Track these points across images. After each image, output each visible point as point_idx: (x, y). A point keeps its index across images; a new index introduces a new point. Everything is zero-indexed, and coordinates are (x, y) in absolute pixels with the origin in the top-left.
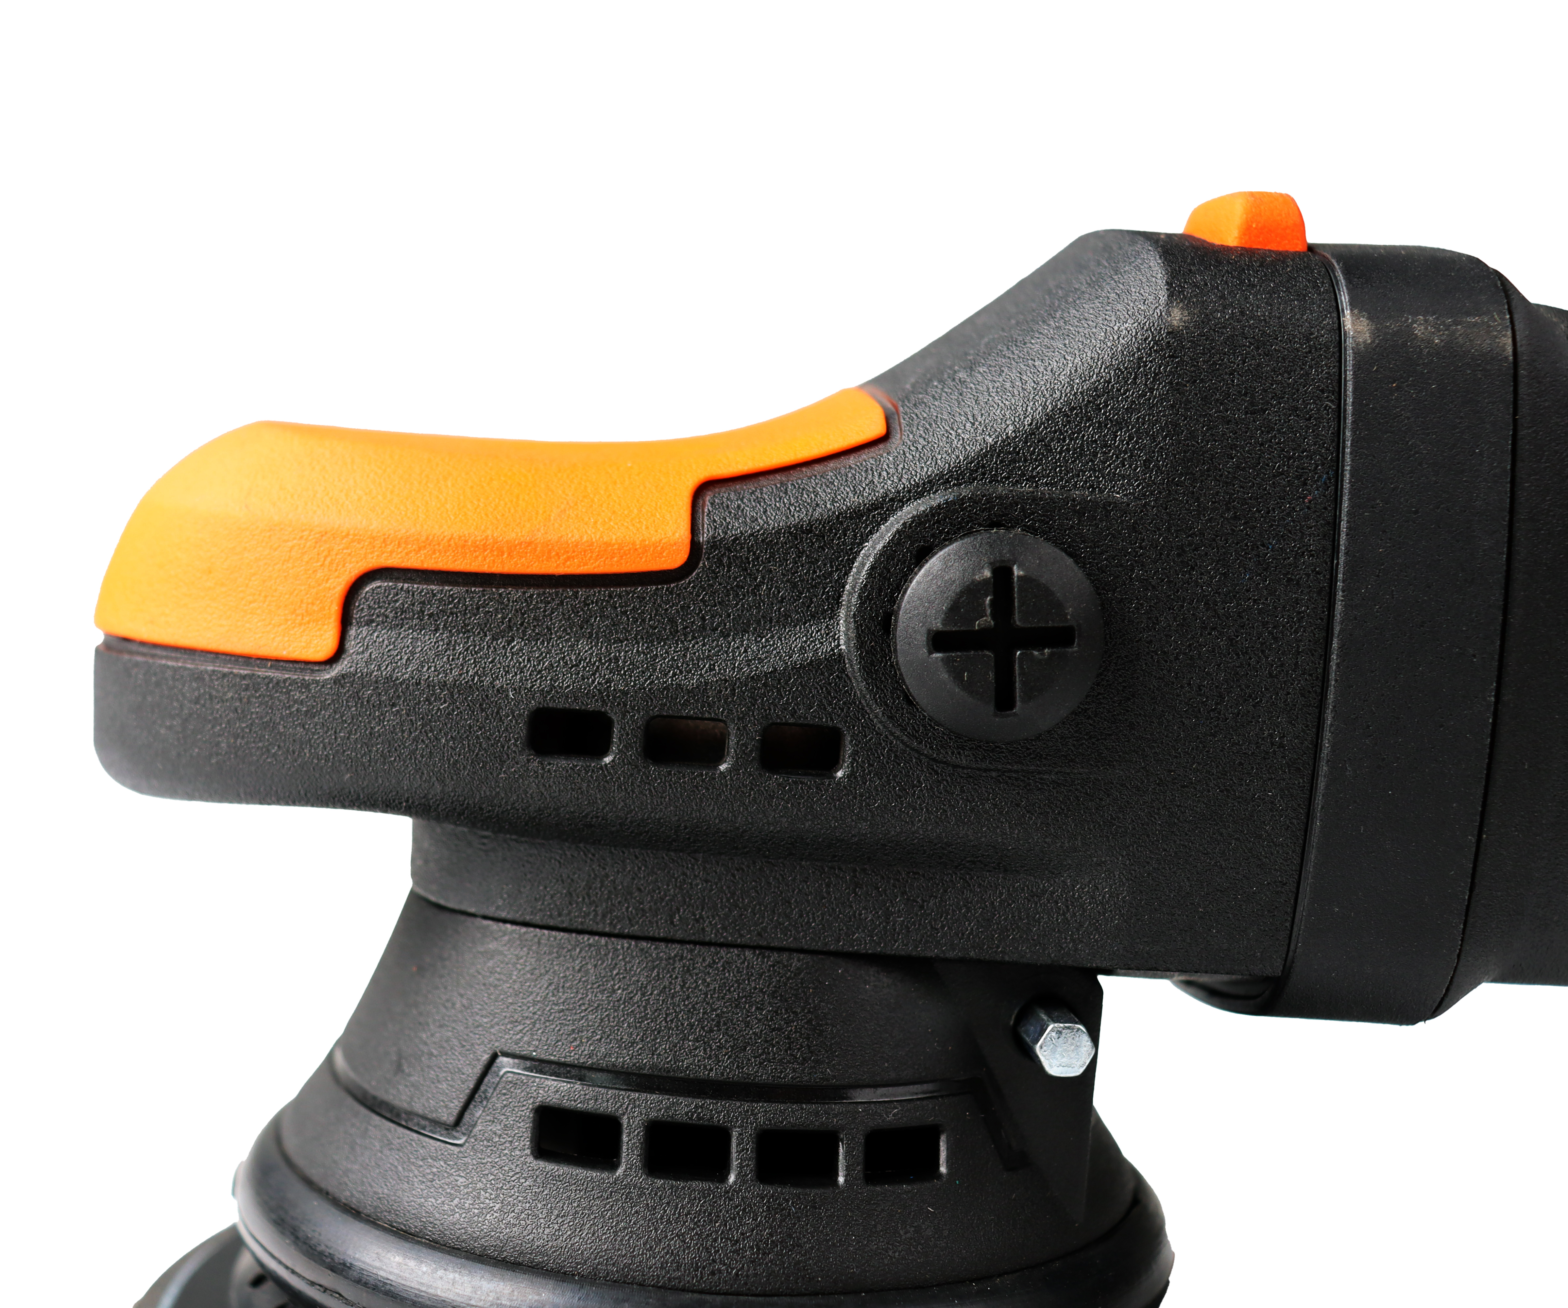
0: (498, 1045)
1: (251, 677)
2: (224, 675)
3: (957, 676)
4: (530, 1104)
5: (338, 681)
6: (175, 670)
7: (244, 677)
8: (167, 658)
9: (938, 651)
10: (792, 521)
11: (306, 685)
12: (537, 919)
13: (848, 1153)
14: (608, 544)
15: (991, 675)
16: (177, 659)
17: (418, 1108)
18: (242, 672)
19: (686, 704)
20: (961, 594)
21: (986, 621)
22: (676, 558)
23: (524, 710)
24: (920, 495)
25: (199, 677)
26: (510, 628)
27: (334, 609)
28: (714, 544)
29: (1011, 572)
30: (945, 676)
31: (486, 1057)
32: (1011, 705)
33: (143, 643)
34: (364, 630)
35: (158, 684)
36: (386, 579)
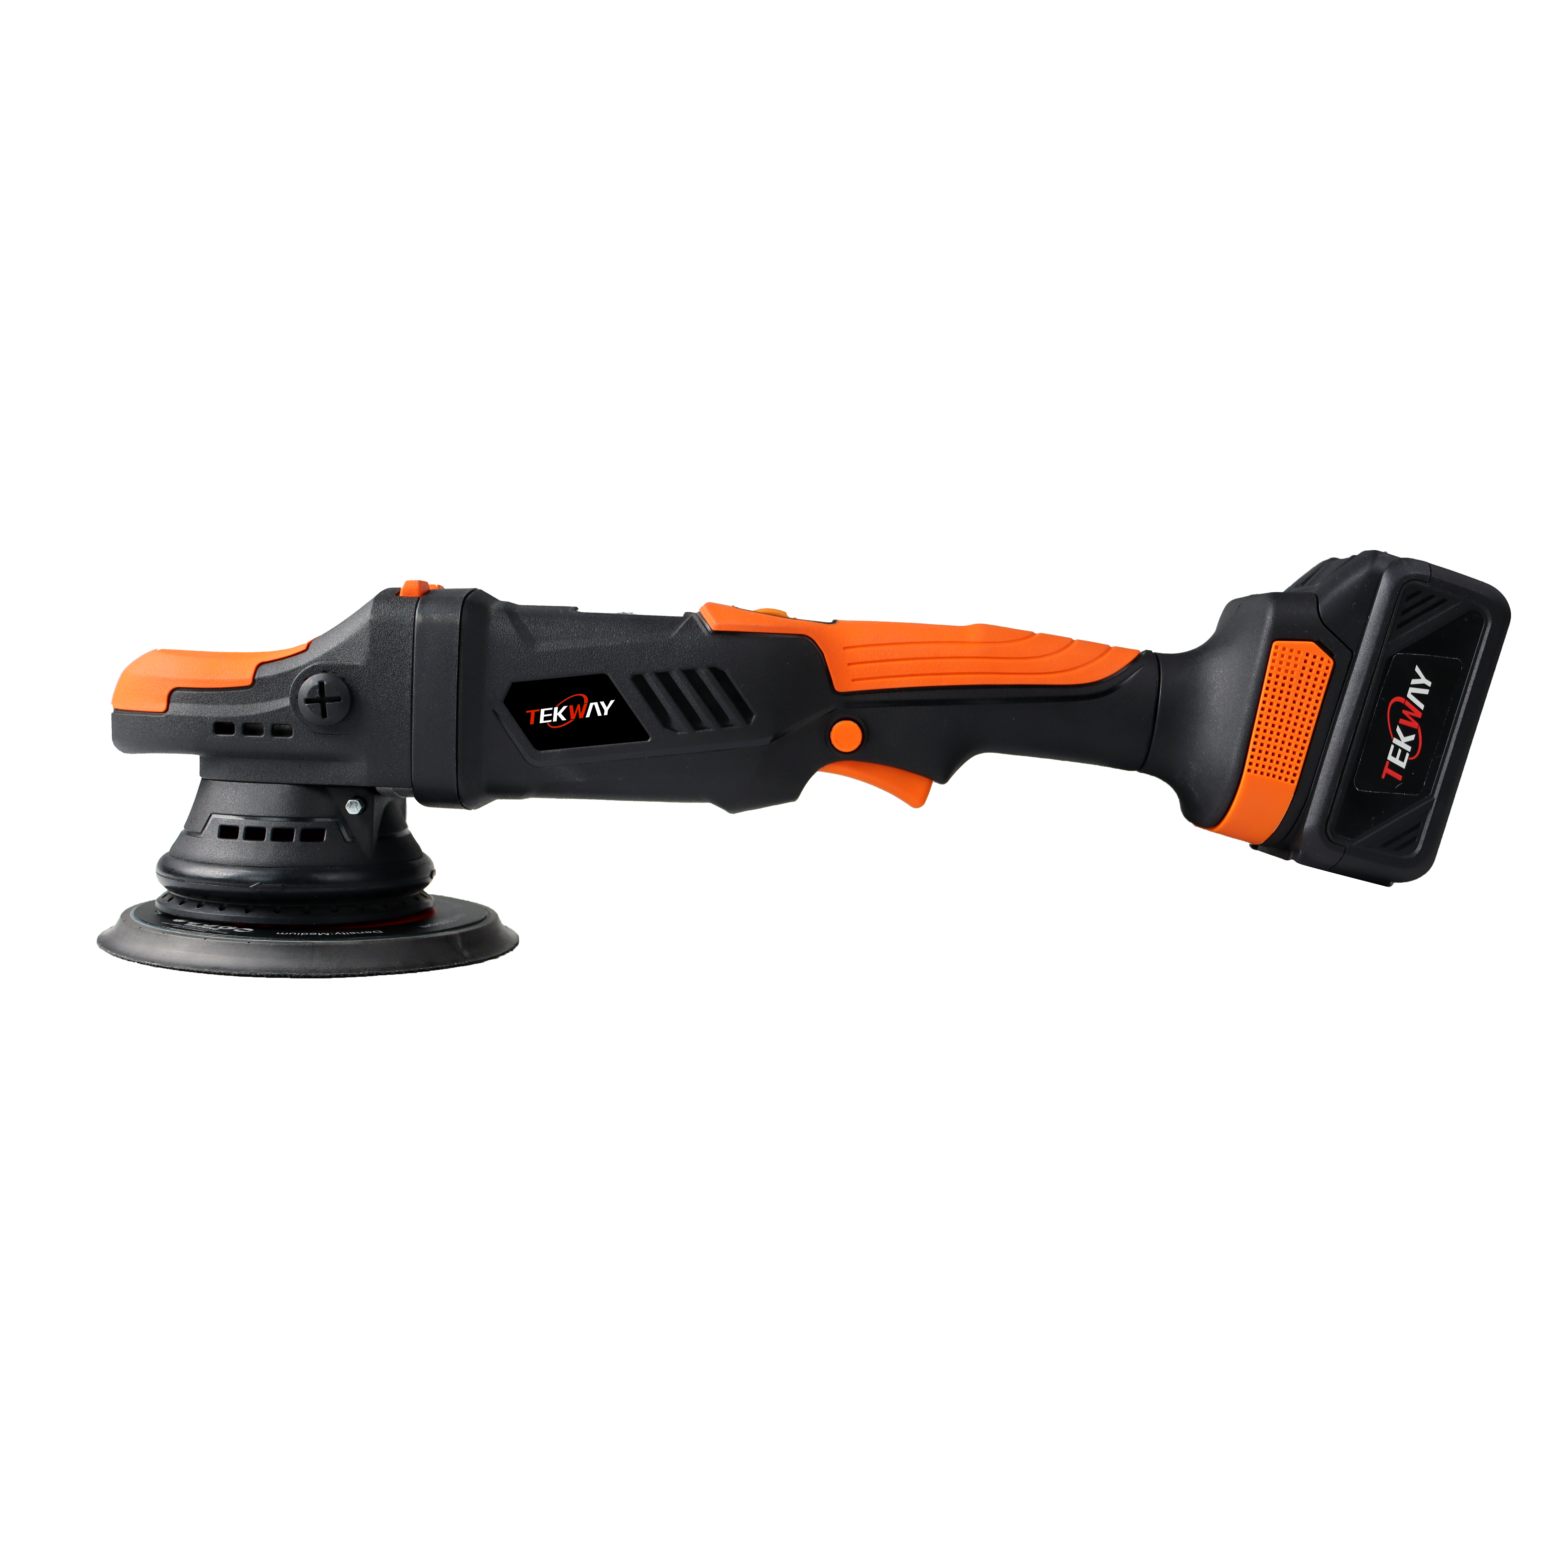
0: (212, 812)
1: (145, 717)
2: (140, 717)
3: (311, 709)
4: (218, 825)
5: (167, 717)
6: (128, 716)
7: (144, 717)
8: (126, 713)
9: (307, 703)
10: (278, 673)
11: (159, 718)
12: (222, 779)
13: (297, 833)
14: (232, 680)
15: (320, 709)
16: (129, 714)
17: (194, 830)
18: (144, 716)
19: (252, 720)
20: (311, 689)
21: (318, 695)
22: (249, 683)
23: (212, 722)
24: (309, 665)
25: (133, 718)
26: (209, 702)
27: (166, 699)
28: (259, 679)
29: (324, 683)
30: (308, 709)
31: (209, 815)
32: (326, 717)
33: (121, 710)
34: (173, 704)
35: (124, 721)
36: (179, 690)
